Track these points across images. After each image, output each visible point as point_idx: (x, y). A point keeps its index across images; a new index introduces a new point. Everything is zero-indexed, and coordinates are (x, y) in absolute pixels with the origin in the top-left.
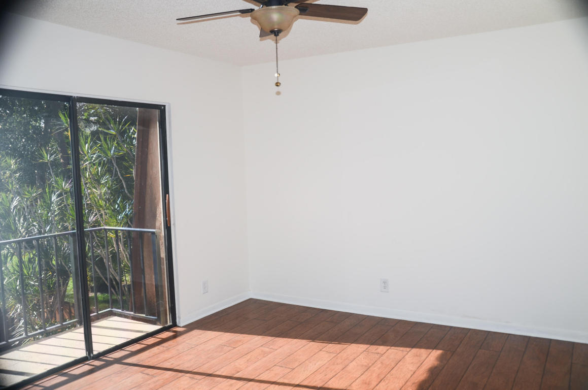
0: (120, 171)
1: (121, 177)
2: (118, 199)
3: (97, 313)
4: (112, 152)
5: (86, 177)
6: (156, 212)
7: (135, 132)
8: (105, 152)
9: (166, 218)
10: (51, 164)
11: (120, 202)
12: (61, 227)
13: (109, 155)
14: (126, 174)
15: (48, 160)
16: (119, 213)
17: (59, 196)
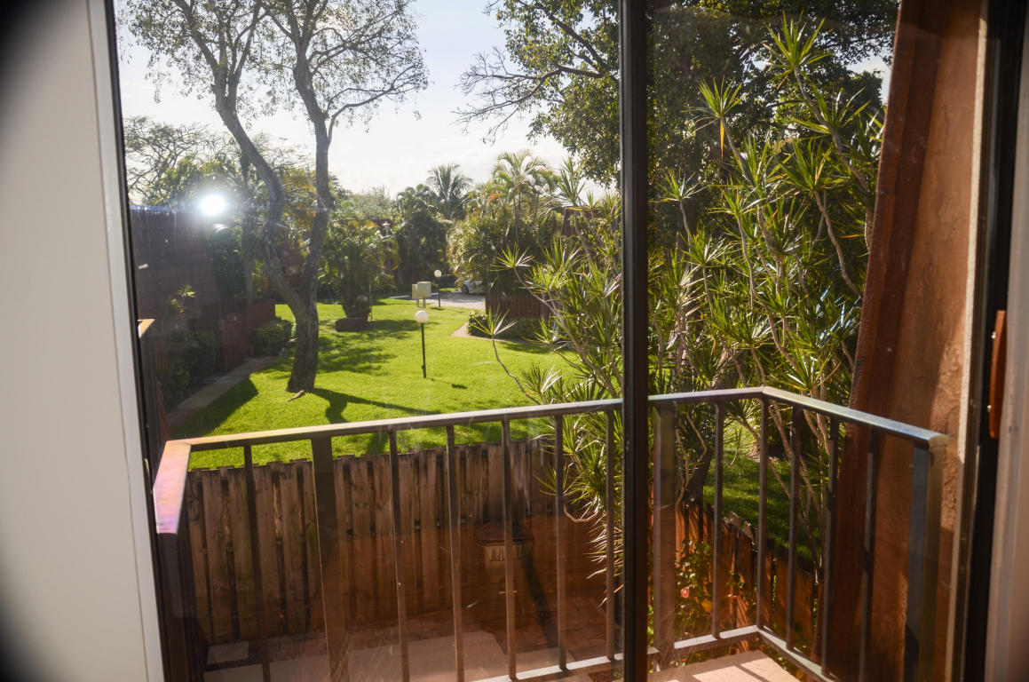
0: (832, 224)
1: (833, 240)
2: (824, 291)
3: (717, 636)
4: (817, 177)
5: (752, 237)
6: (938, 368)
7: (879, 129)
8: (799, 177)
9: (985, 402)
10: (684, 206)
11: (826, 299)
12: (701, 341)
13: (809, 182)
14: (848, 233)
15: (680, 198)
16: (822, 324)
17: (697, 275)
